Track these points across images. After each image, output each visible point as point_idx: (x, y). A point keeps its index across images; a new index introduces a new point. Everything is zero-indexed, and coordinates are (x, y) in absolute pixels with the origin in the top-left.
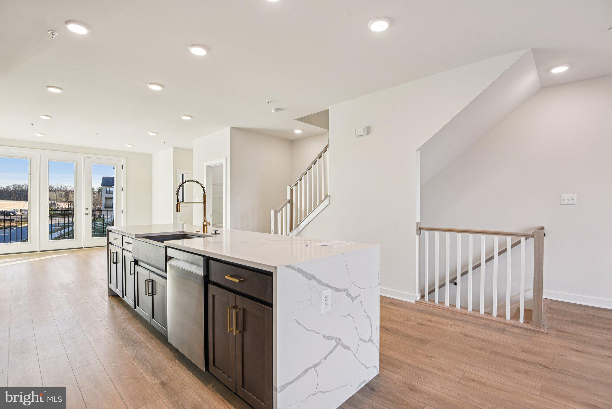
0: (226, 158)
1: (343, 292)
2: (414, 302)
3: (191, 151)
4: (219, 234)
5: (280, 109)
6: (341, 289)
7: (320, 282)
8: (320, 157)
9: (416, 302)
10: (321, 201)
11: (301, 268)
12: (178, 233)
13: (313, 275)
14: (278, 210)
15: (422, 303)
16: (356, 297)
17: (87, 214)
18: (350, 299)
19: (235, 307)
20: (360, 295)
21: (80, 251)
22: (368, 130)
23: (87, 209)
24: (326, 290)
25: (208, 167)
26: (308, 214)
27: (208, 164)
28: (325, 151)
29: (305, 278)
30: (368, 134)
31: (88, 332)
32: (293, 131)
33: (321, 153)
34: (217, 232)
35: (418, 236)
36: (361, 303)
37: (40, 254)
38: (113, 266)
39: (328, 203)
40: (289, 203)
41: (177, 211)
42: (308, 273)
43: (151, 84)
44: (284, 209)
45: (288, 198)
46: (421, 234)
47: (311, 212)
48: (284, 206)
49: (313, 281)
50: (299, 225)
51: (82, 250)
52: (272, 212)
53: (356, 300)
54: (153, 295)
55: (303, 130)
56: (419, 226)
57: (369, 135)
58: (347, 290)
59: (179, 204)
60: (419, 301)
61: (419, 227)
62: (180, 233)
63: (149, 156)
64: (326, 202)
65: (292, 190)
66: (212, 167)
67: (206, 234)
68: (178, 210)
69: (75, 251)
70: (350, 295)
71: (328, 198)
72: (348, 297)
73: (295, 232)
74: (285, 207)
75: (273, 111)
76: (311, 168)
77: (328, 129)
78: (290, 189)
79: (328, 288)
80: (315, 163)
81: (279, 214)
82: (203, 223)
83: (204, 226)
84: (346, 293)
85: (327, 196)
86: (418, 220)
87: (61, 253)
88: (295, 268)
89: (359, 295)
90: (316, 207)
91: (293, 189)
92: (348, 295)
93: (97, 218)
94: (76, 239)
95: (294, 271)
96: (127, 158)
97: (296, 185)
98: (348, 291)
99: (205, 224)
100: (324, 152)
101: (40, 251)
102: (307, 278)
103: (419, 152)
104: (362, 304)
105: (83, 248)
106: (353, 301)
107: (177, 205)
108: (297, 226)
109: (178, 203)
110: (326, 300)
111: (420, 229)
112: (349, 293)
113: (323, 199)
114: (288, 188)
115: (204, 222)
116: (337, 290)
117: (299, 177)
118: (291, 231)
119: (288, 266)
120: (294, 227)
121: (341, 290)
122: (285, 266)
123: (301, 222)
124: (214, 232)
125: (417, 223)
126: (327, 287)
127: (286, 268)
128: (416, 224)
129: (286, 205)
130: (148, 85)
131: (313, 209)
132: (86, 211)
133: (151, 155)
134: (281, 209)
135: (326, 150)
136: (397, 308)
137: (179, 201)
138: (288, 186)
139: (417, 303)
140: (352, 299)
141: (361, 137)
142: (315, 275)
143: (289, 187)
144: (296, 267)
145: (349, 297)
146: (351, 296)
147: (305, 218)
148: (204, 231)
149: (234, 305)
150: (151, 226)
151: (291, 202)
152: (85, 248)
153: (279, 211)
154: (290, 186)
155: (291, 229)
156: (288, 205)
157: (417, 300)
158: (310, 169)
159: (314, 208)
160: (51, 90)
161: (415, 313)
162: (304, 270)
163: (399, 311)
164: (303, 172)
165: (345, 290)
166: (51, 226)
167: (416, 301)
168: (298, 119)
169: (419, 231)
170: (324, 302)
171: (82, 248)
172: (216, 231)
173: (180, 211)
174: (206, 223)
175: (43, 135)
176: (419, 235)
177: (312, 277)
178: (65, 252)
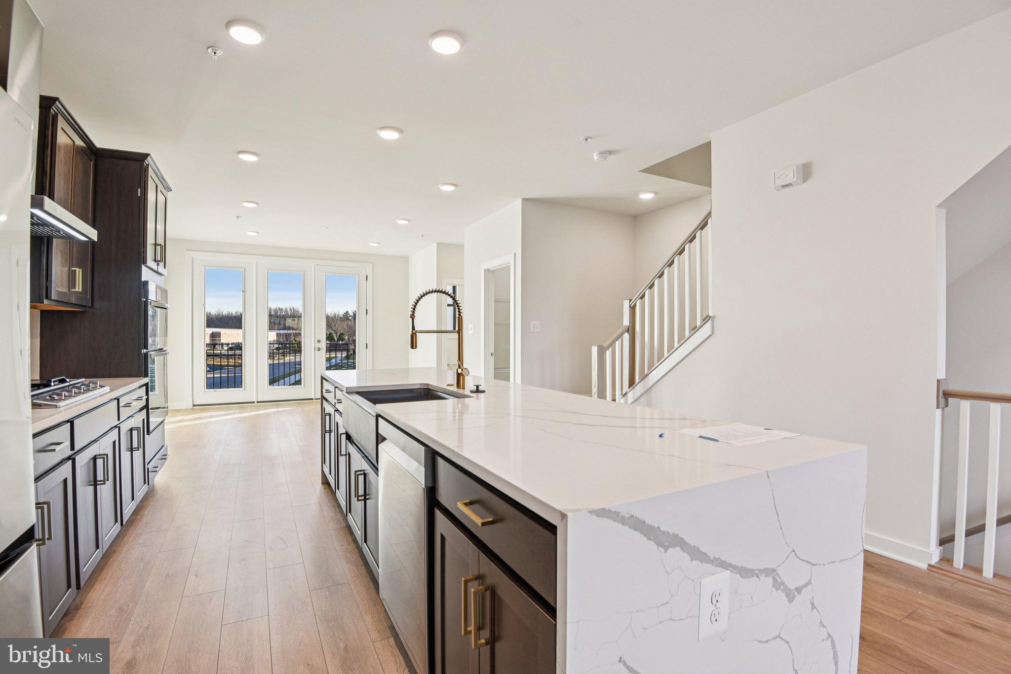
0: (515, 254)
1: (762, 577)
2: (924, 566)
3: (461, 247)
4: (483, 392)
5: (610, 153)
6: (758, 570)
7: (696, 554)
8: (692, 239)
9: (930, 568)
10: (694, 329)
11: (640, 515)
12: (418, 387)
13: (676, 536)
14: (605, 345)
15: (946, 571)
16: (799, 590)
17: (319, 349)
18: (781, 595)
19: (479, 578)
20: (809, 583)
21: (308, 403)
22: (806, 171)
23: (319, 341)
24: (713, 574)
25: (487, 271)
26: (666, 355)
27: (487, 267)
28: (703, 225)
29: (653, 543)
30: (805, 180)
31: (271, 549)
32: (636, 194)
33: (695, 231)
34: (480, 388)
35: (939, 411)
36: (812, 604)
37: (257, 406)
38: (327, 435)
39: (709, 333)
40: (628, 332)
41: (412, 347)
42: (662, 529)
43: (383, 128)
44: (617, 344)
45: (626, 322)
46: (947, 406)
47: (672, 351)
48: (617, 339)
49: (676, 552)
50: (647, 375)
51: (312, 403)
52: (595, 350)
53: (798, 598)
54: (365, 500)
55: (656, 193)
56: (942, 388)
57: (807, 182)
58: (775, 570)
59: (415, 334)
60: (937, 565)
61: (943, 391)
62: (422, 387)
63: (405, 260)
64: (706, 330)
65: (633, 308)
66: (493, 271)
67: (461, 391)
68: (413, 345)
69: (302, 403)
70: (782, 583)
71: (710, 322)
72: (777, 590)
73: (639, 389)
74: (620, 339)
75: (596, 156)
76: (673, 262)
77: (711, 187)
78: (630, 306)
79: (722, 569)
80: (681, 252)
81: (608, 353)
82: (457, 370)
83: (459, 375)
84: (770, 580)
85: (708, 318)
86: (942, 375)
87: (283, 406)
88: (623, 517)
89: (807, 581)
90: (683, 340)
91: (635, 305)
92: (778, 585)
93: (351, 355)
94: (304, 387)
95: (618, 526)
96: (373, 264)
97: (643, 297)
98: (777, 574)
99: (460, 371)
100: (702, 228)
101: (258, 402)
102: (659, 543)
103: (943, 211)
104: (813, 607)
105: (314, 399)
106: (791, 600)
107: (412, 336)
108: (644, 377)
109: (414, 332)
110: (714, 600)
111: (946, 396)
112: (779, 581)
113: (699, 324)
114: (626, 305)
115: (459, 367)
116: (745, 572)
117: (647, 282)
118: (632, 387)
119: (602, 513)
120: (637, 380)
121: (757, 572)
122: (590, 512)
123: (653, 369)
124: (475, 388)
125: (938, 381)
126: (716, 566)
127: (595, 517)
128: (936, 382)
129: (621, 335)
130: (378, 131)
131: (676, 345)
132: (318, 345)
133: (408, 257)
134: (613, 342)
135: (706, 224)
136: (882, 580)
137: (416, 330)
138: (625, 300)
139: (934, 569)
140: (787, 596)
141: (788, 189)
142: (681, 535)
143: (628, 301)
144: (625, 512)
145: (779, 591)
146: (786, 587)
147: (659, 364)
148: (458, 386)
149: (476, 573)
150: (407, 371)
151: (631, 330)
152: (316, 399)
153: (608, 348)
154: (630, 300)
155: (632, 383)
156: (626, 336)
157: (932, 564)
158: (671, 264)
159: (678, 343)
160: (244, 157)
161: (931, 597)
162: (649, 522)
163: (888, 587)
164: (656, 271)
165: (770, 572)
166: (272, 367)
167: (930, 565)
168: (646, 171)
169: (942, 401)
170: (707, 608)
171: (312, 399)
172: (477, 387)
173: (416, 347)
174: (462, 370)
175: (256, 234)
176: (943, 409)
177: (676, 541)
178: (290, 404)
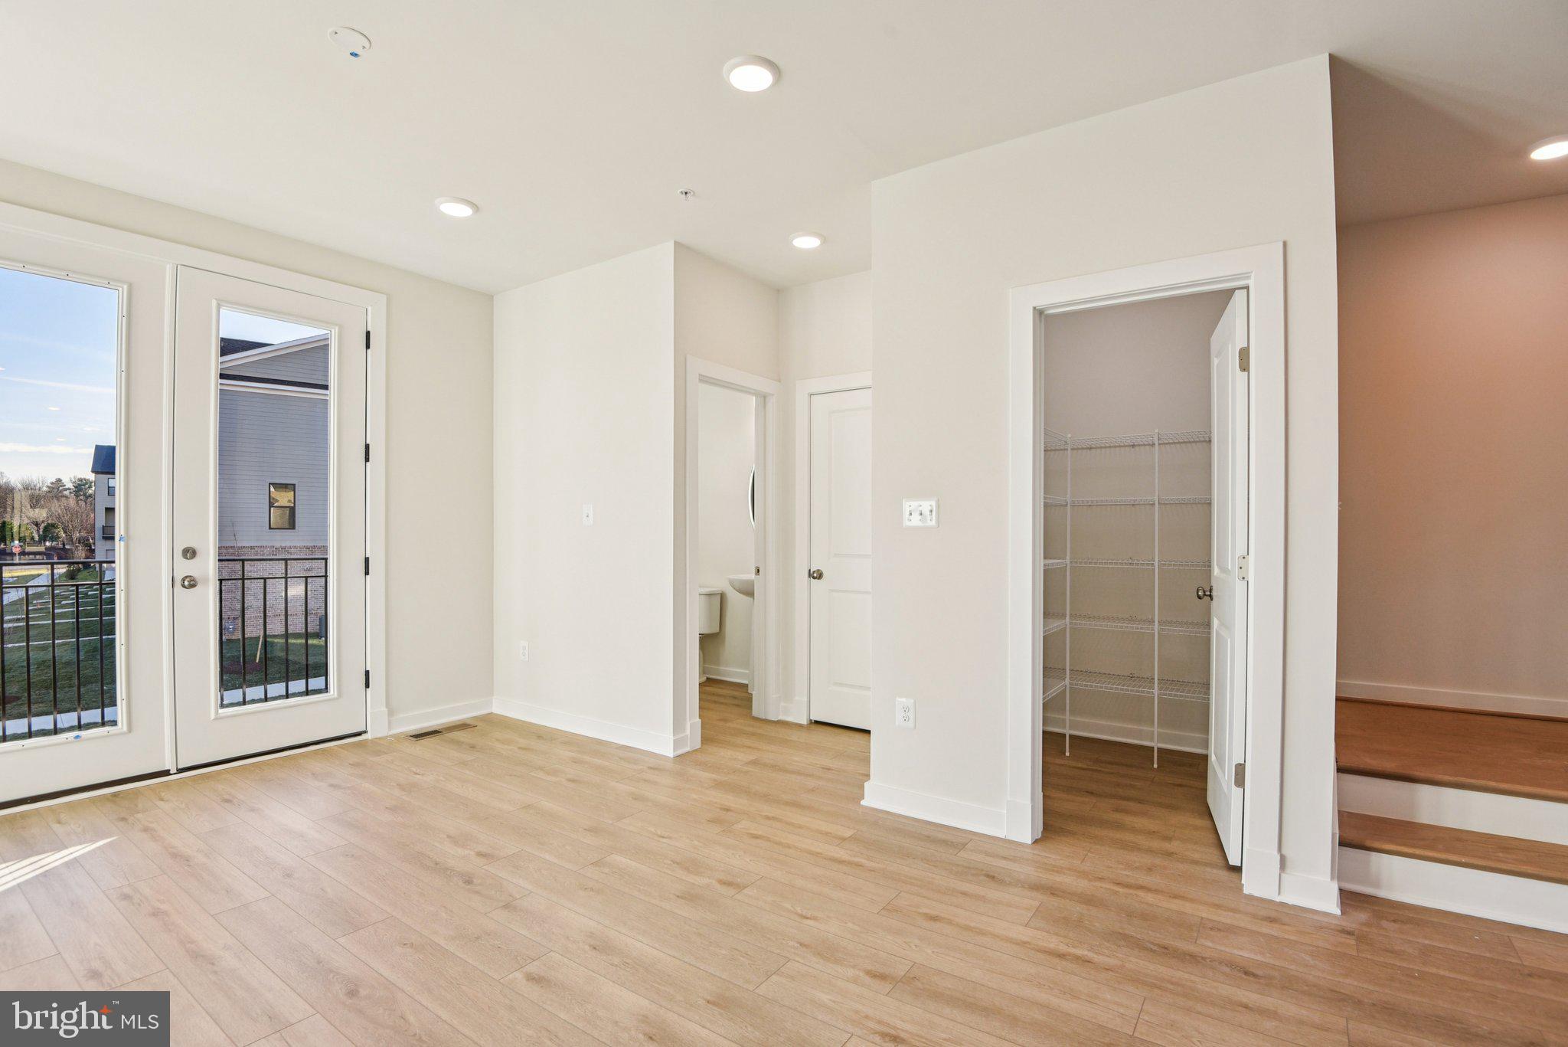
17: (191, 583)
23: (190, 553)
27: (1046, 302)
51: (168, 784)
94: (130, 730)
105: (173, 771)
132: (185, 568)
152: (179, 770)
171: (166, 773)
